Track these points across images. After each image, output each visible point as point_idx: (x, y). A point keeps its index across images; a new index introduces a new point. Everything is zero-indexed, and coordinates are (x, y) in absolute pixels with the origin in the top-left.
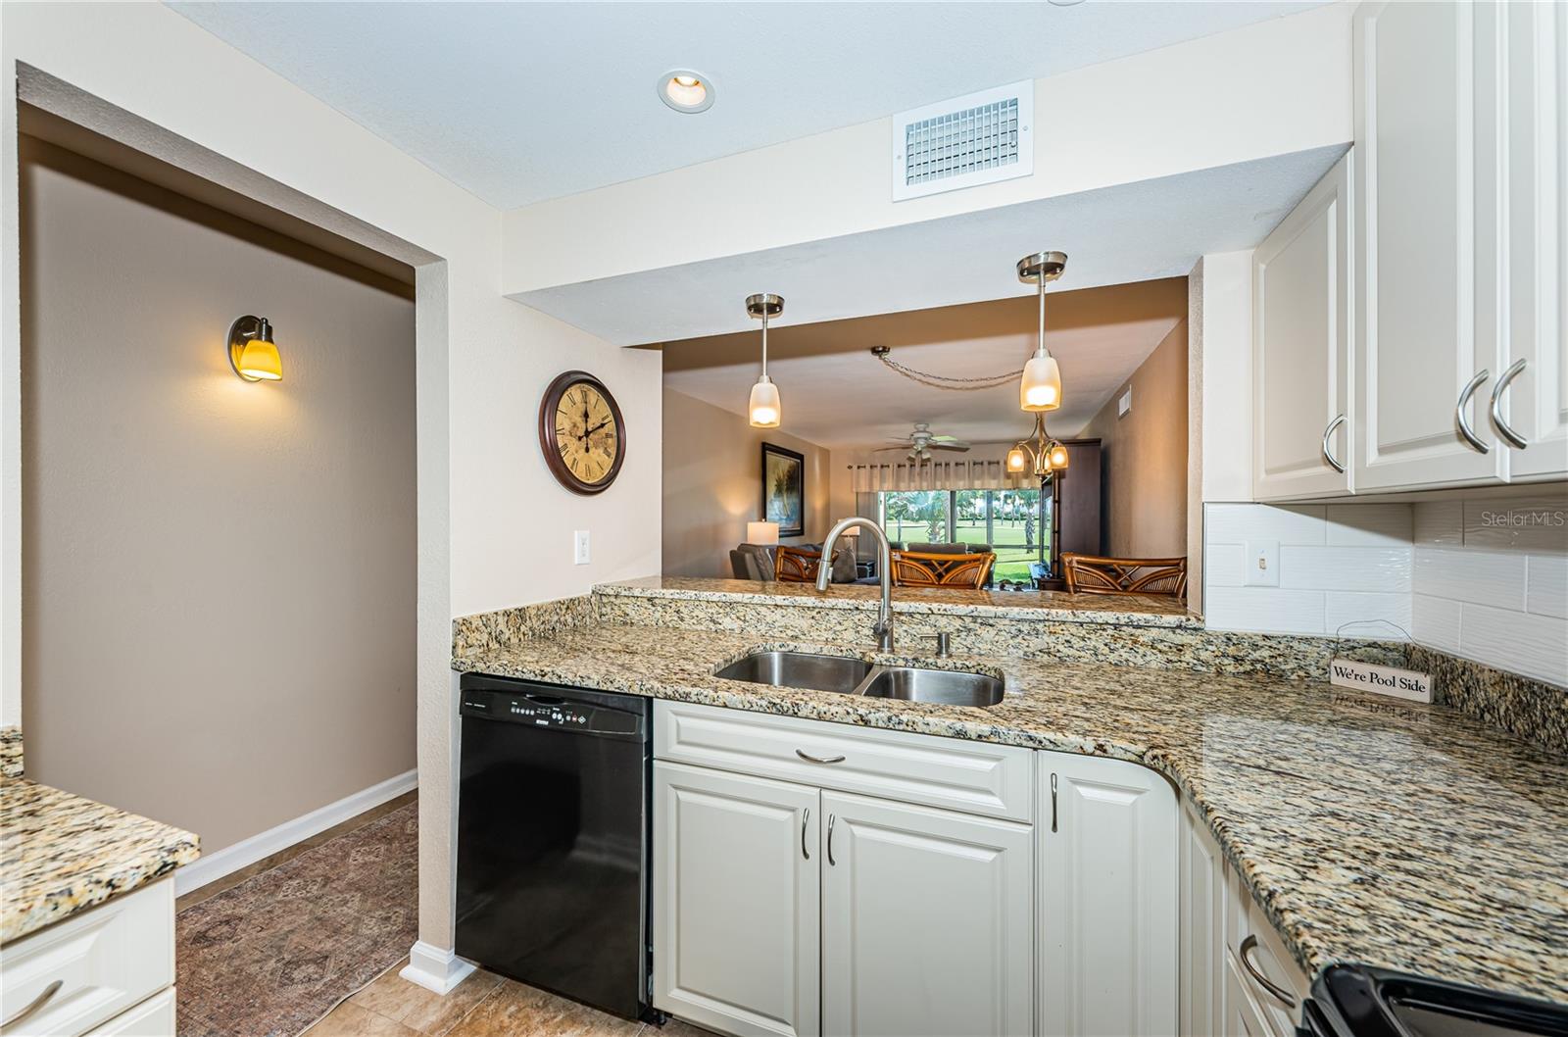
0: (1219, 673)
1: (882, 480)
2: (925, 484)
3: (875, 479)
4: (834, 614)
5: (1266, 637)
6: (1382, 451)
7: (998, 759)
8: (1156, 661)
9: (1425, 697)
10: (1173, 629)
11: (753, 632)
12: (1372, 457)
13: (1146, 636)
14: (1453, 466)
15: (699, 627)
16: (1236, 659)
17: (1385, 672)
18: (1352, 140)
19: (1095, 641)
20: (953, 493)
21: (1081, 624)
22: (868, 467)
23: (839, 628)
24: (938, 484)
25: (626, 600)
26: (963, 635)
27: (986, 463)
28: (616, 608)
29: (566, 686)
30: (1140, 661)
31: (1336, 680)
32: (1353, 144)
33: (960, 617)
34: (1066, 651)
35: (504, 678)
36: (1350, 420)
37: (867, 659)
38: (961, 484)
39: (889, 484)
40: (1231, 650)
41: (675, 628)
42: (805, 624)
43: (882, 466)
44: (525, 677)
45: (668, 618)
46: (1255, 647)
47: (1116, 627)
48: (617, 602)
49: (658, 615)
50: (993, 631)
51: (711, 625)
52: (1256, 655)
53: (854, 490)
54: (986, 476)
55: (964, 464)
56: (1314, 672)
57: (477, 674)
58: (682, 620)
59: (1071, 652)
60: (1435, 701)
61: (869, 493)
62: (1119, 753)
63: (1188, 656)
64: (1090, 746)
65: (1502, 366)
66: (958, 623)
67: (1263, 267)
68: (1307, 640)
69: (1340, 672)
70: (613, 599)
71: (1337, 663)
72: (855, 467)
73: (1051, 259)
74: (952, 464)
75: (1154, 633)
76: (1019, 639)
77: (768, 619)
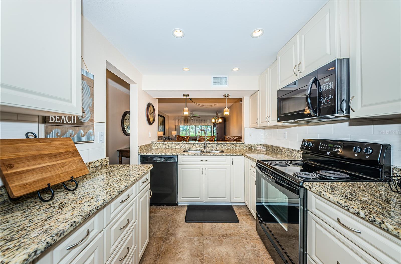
0: (246, 149)
1: (181, 123)
2: (190, 124)
3: (179, 123)
4: (196, 144)
5: (251, 144)
6: (261, 122)
7: (226, 158)
8: (239, 148)
9: (265, 149)
10: (241, 144)
11: (183, 148)
12: (260, 123)
13: (238, 145)
14: (265, 124)
15: (172, 148)
16: (248, 147)
17: (262, 147)
18: (258, 90)
19: (233, 146)
20: (195, 126)
21: (231, 144)
22: (178, 120)
23: (197, 146)
24: (193, 124)
25: (158, 144)
26: (216, 146)
27: (202, 120)
28: (155, 146)
29: (163, 155)
30: (238, 148)
31: (257, 148)
32: (259, 90)
33: (215, 144)
34: (229, 148)
35: (150, 155)
36: (259, 119)
37: (203, 150)
38: (197, 124)
39: (183, 124)
40: (247, 146)
41: (168, 148)
42: (191, 146)
43: (181, 120)
44: (154, 154)
45: (166, 147)
46: (250, 145)
47: (235, 144)
48: (156, 144)
49: (164, 146)
50: (220, 146)
51: (175, 147)
52: (250, 146)
53: (175, 125)
54: (202, 123)
55: (198, 120)
56: (255, 148)
57: (144, 155)
58: (169, 147)
59: (230, 148)
60: (266, 150)
61: (178, 126)
62: (239, 155)
63: (243, 147)
64: (236, 154)
65: (269, 116)
66: (215, 145)
67: (250, 99)
68: (255, 144)
69: (258, 148)
70: (155, 144)
71: (258, 147)
72: (175, 120)
73: (228, 95)
74: (196, 120)
75: (239, 144)
76: (223, 146)
77: (185, 146)
